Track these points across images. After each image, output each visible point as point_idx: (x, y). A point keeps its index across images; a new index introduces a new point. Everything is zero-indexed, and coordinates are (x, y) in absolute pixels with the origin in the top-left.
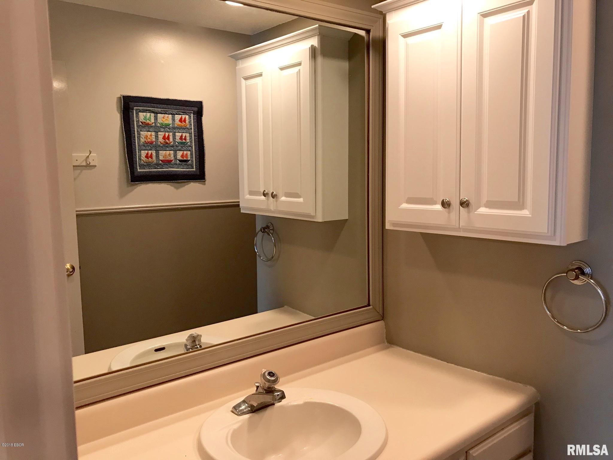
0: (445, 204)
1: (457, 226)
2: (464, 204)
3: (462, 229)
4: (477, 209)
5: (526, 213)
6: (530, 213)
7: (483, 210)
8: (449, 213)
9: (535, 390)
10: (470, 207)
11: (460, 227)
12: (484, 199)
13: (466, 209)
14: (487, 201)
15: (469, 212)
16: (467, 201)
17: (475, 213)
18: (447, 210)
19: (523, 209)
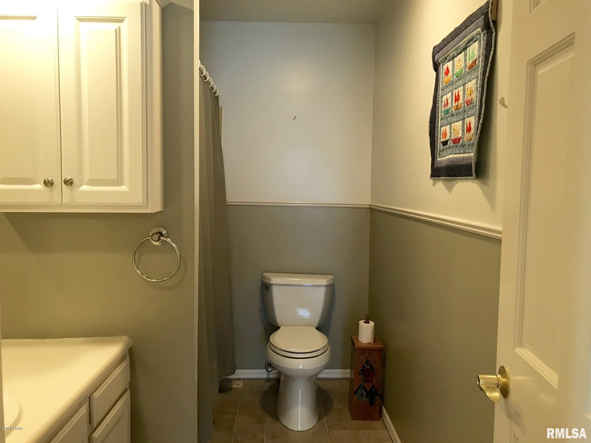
0: (48, 183)
1: (60, 202)
2: (69, 183)
3: (64, 206)
4: (80, 187)
5: (124, 188)
6: (128, 189)
7: (85, 188)
8: (51, 191)
9: (128, 338)
10: (73, 185)
11: (63, 204)
12: (87, 178)
13: (69, 187)
14: (89, 179)
15: (72, 190)
16: (71, 179)
17: (78, 190)
18: (49, 188)
19: (122, 185)
